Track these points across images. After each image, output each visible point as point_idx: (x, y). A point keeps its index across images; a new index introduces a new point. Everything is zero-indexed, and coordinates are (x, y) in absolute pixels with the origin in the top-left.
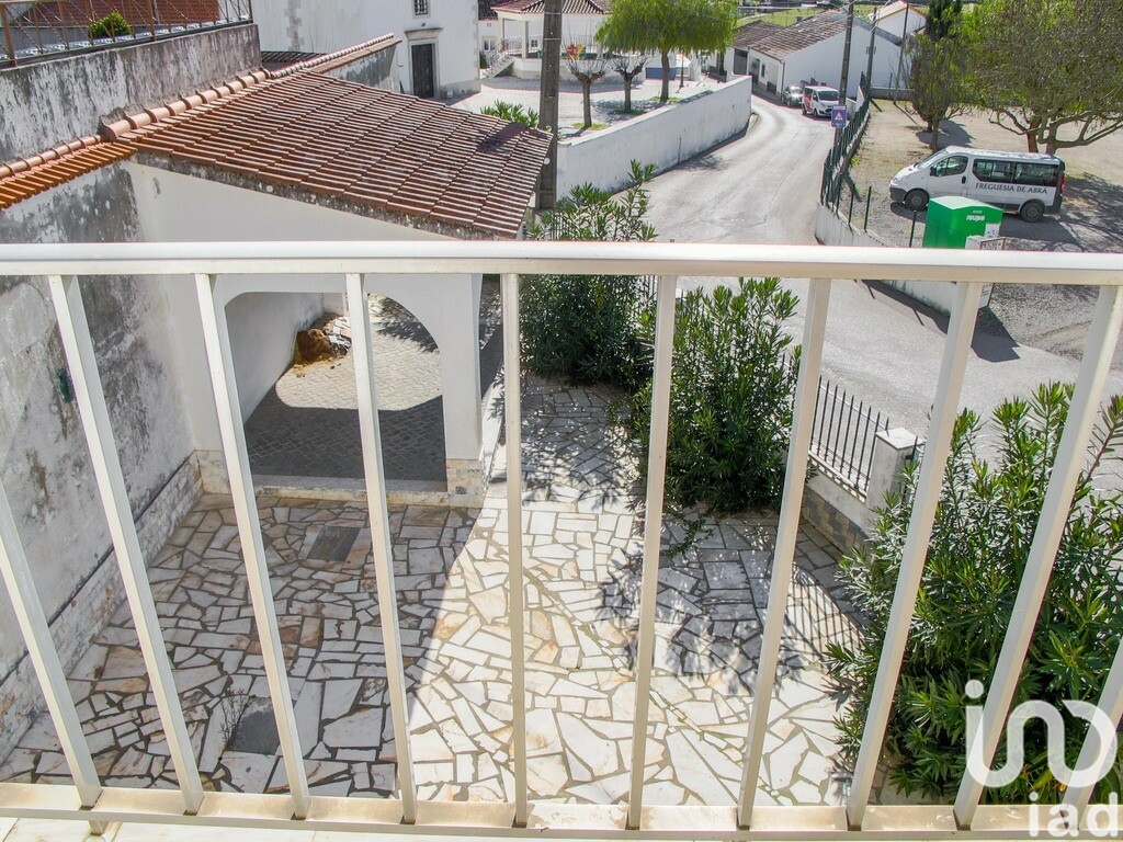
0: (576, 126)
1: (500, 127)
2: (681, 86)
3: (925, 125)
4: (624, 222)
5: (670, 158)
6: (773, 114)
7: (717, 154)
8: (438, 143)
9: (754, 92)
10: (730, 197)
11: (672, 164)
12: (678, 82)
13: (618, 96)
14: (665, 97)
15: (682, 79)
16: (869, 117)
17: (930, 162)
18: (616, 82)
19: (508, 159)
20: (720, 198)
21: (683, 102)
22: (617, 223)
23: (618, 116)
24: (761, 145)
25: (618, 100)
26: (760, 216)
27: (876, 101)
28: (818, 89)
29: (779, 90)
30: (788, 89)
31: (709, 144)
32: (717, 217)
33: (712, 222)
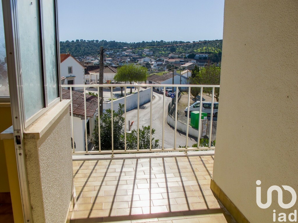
0: (109, 99)
1: (89, 97)
2: (135, 90)
3: (194, 97)
4: (118, 117)
5: (133, 106)
6: (158, 96)
7: (145, 105)
8: (75, 99)
9: (153, 91)
10: (147, 115)
11: (133, 108)
12: (135, 89)
13: (120, 92)
14: (131, 92)
15: (135, 88)
16: (181, 96)
17: (193, 105)
18: (119, 89)
19: (91, 103)
20: (145, 115)
21: (135, 93)
22: (116, 117)
23: (119, 97)
24: (155, 103)
25: (120, 93)
26: (154, 119)
27: (183, 92)
28: (169, 90)
29: (160, 90)
30: (162, 90)
31: (142, 103)
32: (144, 119)
33: (143, 120)
